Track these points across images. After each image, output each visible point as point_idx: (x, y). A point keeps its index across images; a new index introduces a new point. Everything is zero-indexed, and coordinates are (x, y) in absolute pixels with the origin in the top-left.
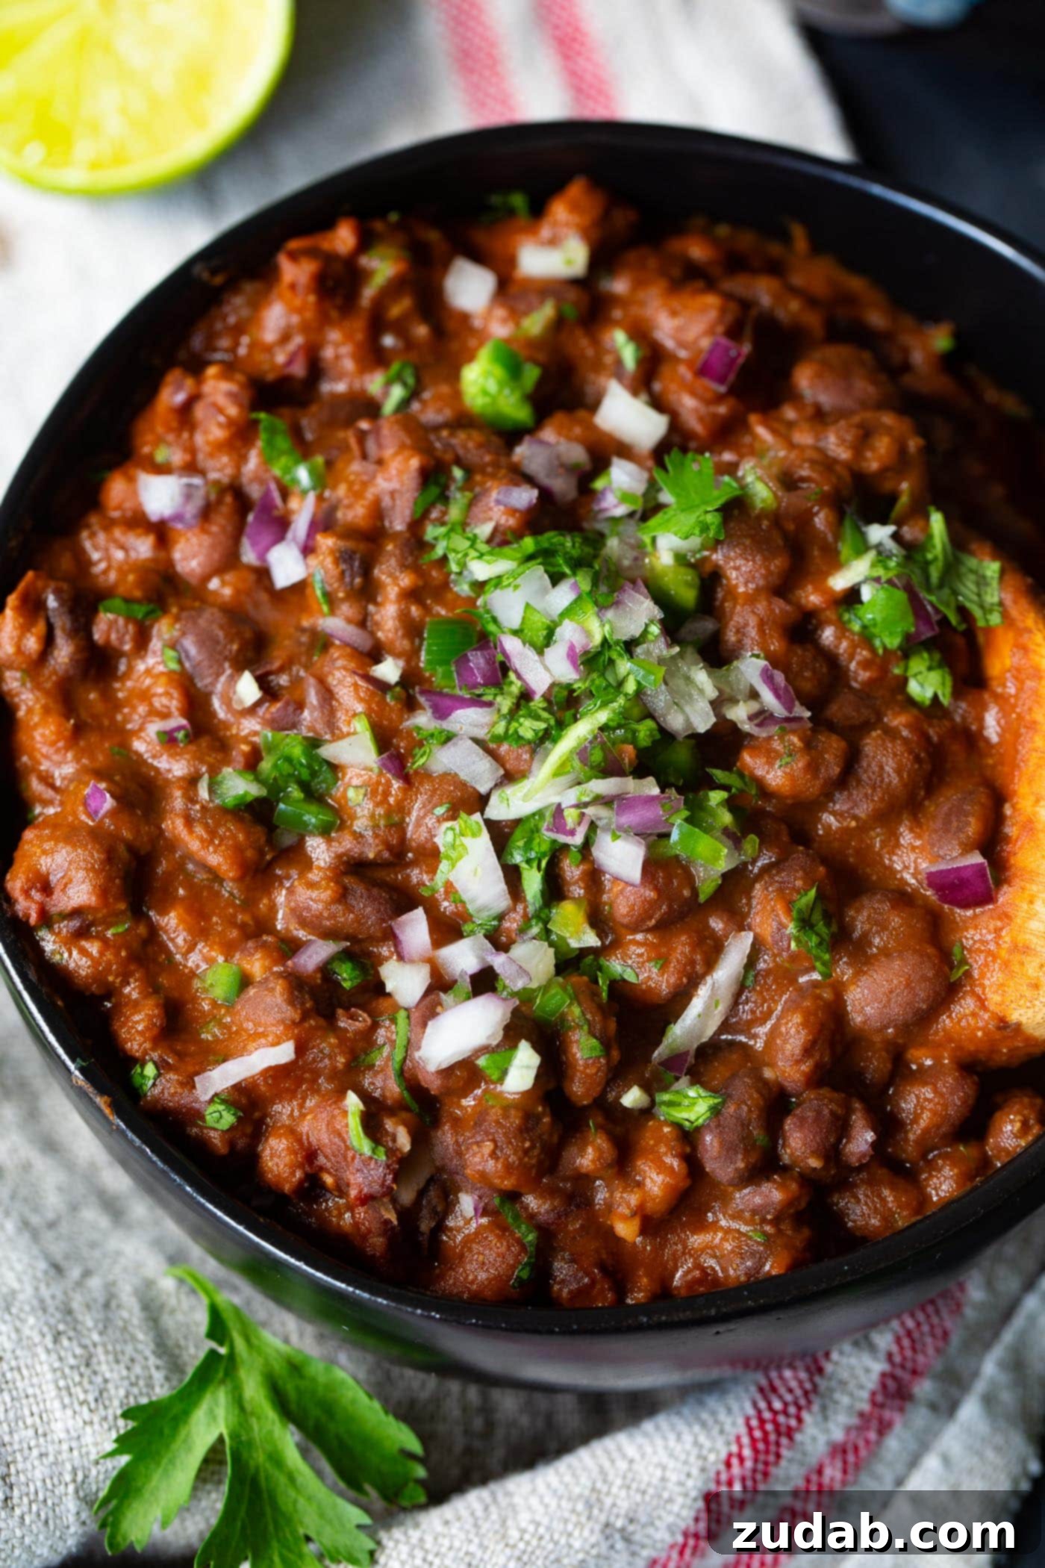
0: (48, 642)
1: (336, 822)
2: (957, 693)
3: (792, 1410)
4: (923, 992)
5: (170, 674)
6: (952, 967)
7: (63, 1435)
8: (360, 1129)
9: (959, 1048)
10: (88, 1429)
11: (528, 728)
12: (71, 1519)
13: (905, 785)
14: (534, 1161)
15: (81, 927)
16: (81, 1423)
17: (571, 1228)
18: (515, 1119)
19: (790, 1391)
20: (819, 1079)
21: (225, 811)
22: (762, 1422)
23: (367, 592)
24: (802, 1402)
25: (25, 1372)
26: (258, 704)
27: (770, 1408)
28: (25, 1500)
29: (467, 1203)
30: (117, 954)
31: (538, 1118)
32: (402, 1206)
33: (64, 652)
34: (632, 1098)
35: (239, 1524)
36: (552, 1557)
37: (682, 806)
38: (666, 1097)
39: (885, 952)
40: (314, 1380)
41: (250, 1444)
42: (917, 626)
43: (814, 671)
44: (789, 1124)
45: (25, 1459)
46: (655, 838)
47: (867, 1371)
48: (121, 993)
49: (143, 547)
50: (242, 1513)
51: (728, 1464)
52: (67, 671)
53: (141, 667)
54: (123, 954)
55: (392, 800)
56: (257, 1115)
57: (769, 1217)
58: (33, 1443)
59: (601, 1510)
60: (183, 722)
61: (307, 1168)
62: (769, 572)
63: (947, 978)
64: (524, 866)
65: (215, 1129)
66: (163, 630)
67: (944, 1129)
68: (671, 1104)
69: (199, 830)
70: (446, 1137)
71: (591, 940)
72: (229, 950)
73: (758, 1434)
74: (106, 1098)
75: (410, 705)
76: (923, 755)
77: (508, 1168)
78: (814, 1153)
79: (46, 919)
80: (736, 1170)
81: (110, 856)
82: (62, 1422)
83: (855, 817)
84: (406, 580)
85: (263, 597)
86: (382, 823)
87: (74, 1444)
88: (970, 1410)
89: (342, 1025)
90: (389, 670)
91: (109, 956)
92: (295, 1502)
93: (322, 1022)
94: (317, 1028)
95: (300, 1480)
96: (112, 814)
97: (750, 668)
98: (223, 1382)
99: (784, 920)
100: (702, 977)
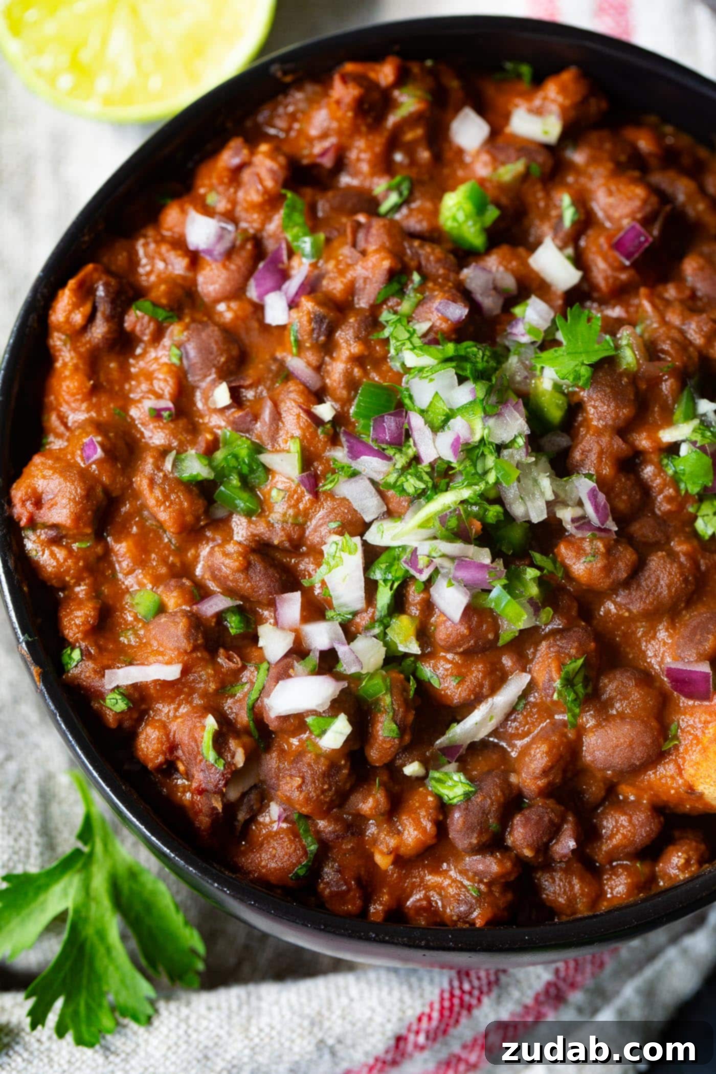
0: (90, 319)
1: (259, 509)
4: (639, 754)
5: (171, 366)
6: (666, 739)
8: (211, 743)
9: (656, 795)
11: (412, 484)
13: (671, 597)
14: (327, 800)
15: (56, 536)
17: (344, 847)
18: (322, 767)
20: (549, 792)
21: (180, 482)
23: (328, 347)
26: (227, 408)
29: (275, 809)
30: (76, 563)
31: (339, 768)
32: (228, 800)
33: (99, 330)
34: (412, 769)
36: (276, 1053)
37: (505, 576)
38: (436, 775)
39: (622, 716)
40: (143, 885)
41: (86, 920)
42: (713, 482)
43: (630, 496)
44: (518, 819)
46: (479, 592)
48: (73, 591)
49: (179, 265)
51: (420, 1019)
52: (98, 344)
53: (152, 354)
54: (81, 564)
55: (301, 506)
56: (143, 707)
57: (485, 880)
59: (320, 1029)
60: (170, 405)
61: (168, 756)
62: (618, 416)
63: (660, 746)
64: (381, 582)
65: (111, 710)
66: (176, 332)
68: (439, 781)
69: (157, 492)
70: (272, 761)
71: (414, 648)
72: (157, 581)
73: (447, 1004)
74: (39, 668)
75: (334, 441)
76: (690, 578)
77: (308, 800)
78: (529, 846)
79: (33, 524)
80: (470, 844)
81: (89, 494)
83: (628, 610)
84: (356, 348)
85: (255, 325)
86: (290, 521)
89: (220, 660)
90: (326, 411)
91: (70, 562)
93: (206, 655)
94: (202, 659)
95: (114, 954)
96: (99, 462)
97: (582, 486)
98: (79, 871)
99: (555, 676)
100: (487, 697)
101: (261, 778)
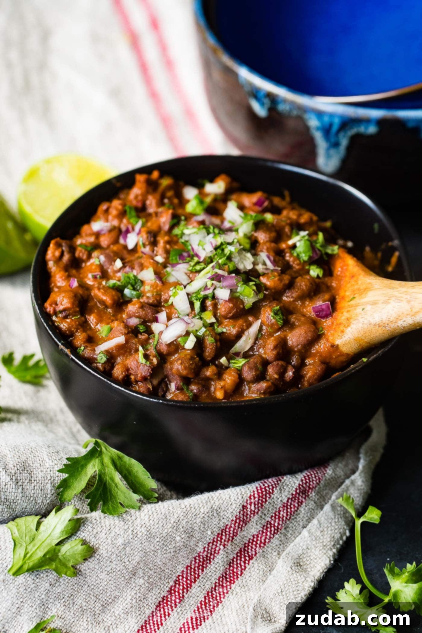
0: (62, 254)
1: (141, 294)
2: (324, 275)
3: (271, 487)
4: (310, 336)
5: (97, 265)
6: (319, 331)
7: (48, 466)
8: (143, 357)
9: (321, 356)
10: (56, 466)
11: (198, 267)
12: (49, 491)
13: (308, 290)
14: (193, 367)
15: (65, 316)
16: (54, 464)
17: (203, 395)
18: (189, 357)
19: (270, 483)
20: (278, 357)
21: (109, 288)
22: (261, 489)
23: (154, 244)
24: (274, 486)
25: (38, 452)
26: (121, 268)
27: (264, 485)
28: (35, 482)
29: (173, 387)
30: (75, 323)
31: (195, 358)
32: (154, 385)
33: (66, 257)
34: (223, 360)
35: (99, 493)
36: (194, 514)
37: (241, 280)
38: (233, 361)
39: (299, 326)
40: (125, 463)
41: (105, 474)
42: (313, 253)
43: (282, 263)
44: (269, 367)
45: (36, 471)
46: (233, 291)
47: (295, 483)
48: (75, 333)
49: (92, 239)
50: (101, 490)
51: (250, 498)
52: (67, 262)
53: (89, 263)
54: (77, 324)
55: (158, 288)
56: (113, 361)
57: (262, 392)
58: (39, 467)
59: (210, 503)
60: (99, 273)
61: (126, 372)
63: (318, 333)
64: (195, 301)
65: (100, 363)
66: (95, 254)
67: (316, 377)
68: (234, 363)
69: (102, 290)
70: (168, 366)
71: (213, 320)
72: (108, 324)
73: (260, 491)
74: (69, 350)
75: (166, 267)
77: (185, 368)
78: (276, 373)
79: (56, 313)
80: (253, 375)
81: (75, 296)
82: (48, 463)
83: (292, 298)
84: (166, 238)
86: (155, 294)
87: (51, 469)
88: (327, 507)
89: (140, 337)
90: (159, 259)
91: (73, 323)
92: (117, 492)
93: (133, 335)
95: (119, 486)
96: (77, 287)
97: (263, 256)
98: (97, 457)
99: (270, 313)
100: (246, 330)
101: (165, 373)
